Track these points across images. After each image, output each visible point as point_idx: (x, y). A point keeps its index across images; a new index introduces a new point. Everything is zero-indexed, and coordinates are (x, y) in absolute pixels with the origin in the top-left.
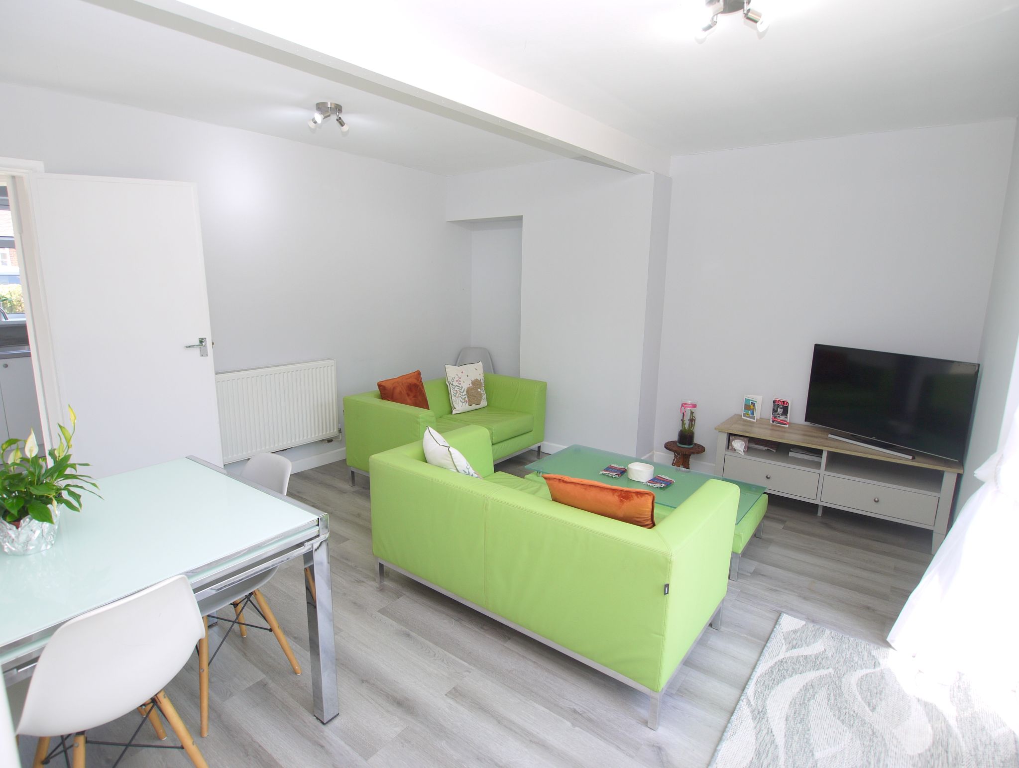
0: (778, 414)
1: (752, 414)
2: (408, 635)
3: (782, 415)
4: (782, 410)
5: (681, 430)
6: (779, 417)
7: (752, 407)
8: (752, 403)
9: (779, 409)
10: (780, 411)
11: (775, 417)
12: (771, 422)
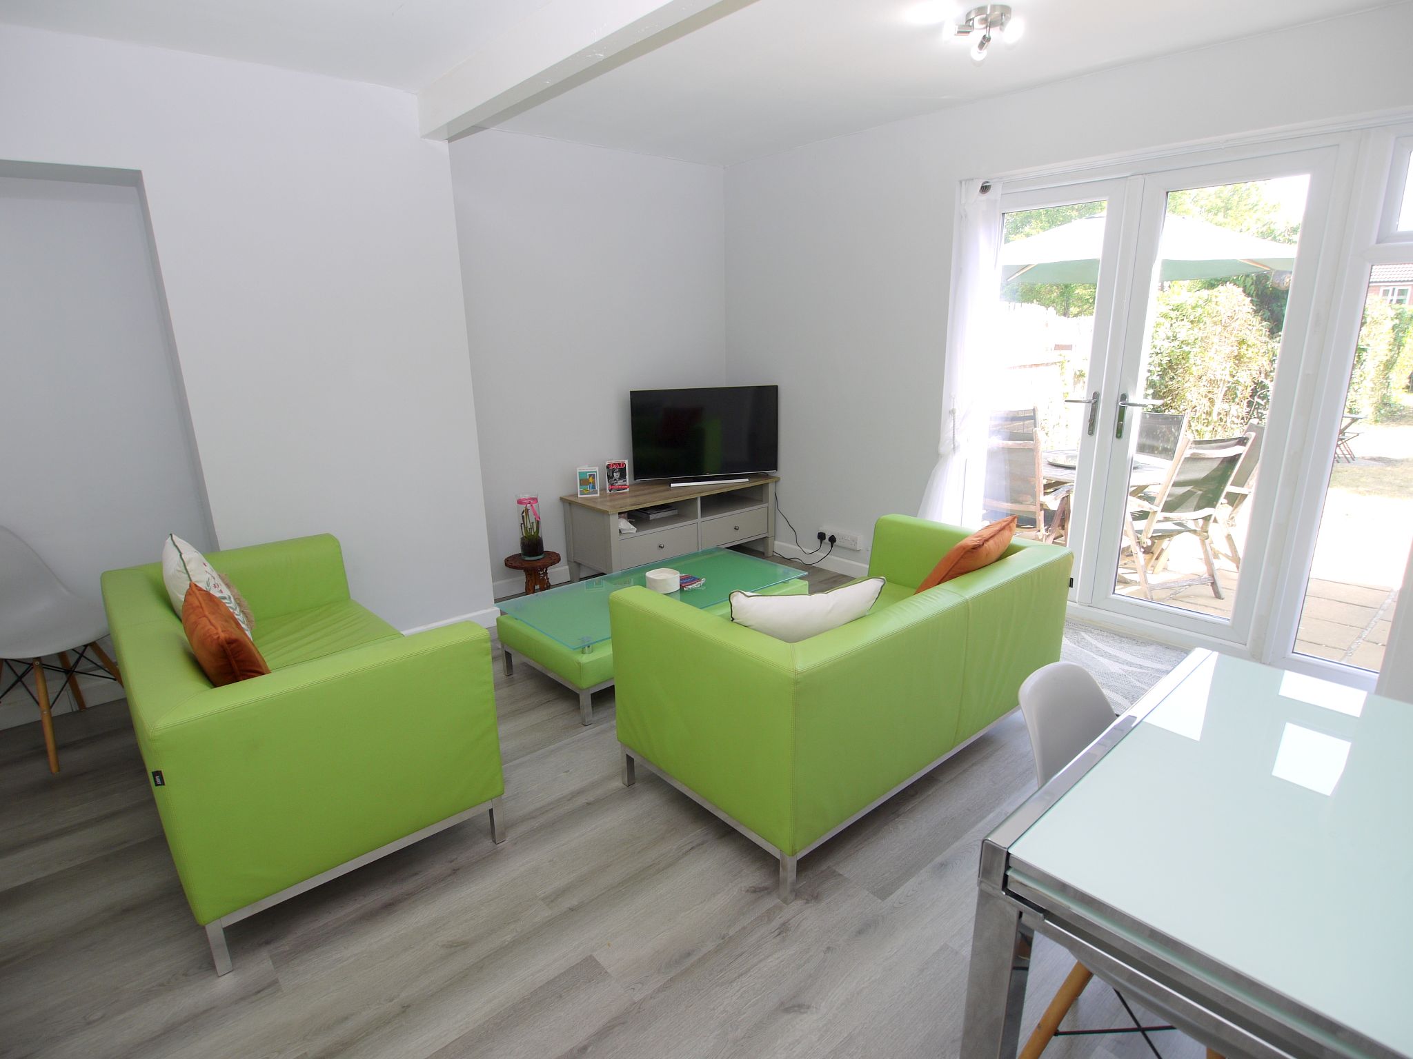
0: (615, 480)
1: (592, 488)
2: (943, 865)
3: (620, 479)
4: (618, 474)
5: (522, 539)
6: (617, 483)
7: (591, 480)
8: (590, 475)
9: (615, 474)
10: (616, 475)
11: (612, 485)
12: (608, 491)
